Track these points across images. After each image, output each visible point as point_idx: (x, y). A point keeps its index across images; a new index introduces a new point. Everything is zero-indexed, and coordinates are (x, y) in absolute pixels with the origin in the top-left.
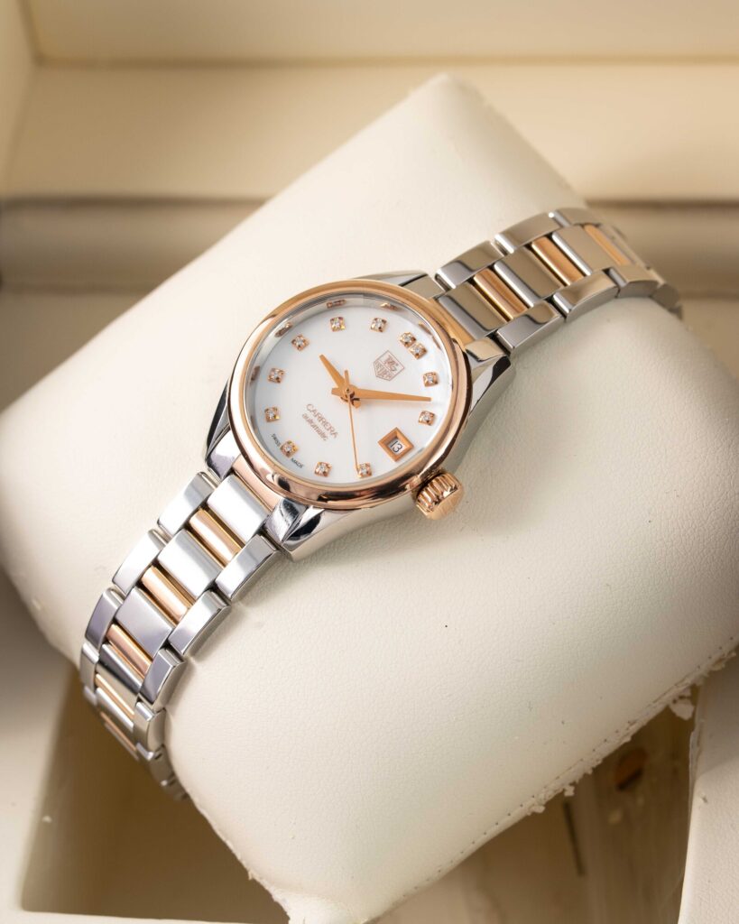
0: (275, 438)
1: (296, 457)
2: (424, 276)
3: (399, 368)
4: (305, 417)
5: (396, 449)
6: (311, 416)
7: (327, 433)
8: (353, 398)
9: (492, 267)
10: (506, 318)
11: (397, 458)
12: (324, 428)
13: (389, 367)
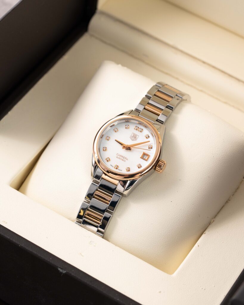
0: (111, 166)
1: (119, 168)
2: (133, 110)
3: (137, 136)
4: (117, 157)
5: (145, 158)
6: (119, 156)
7: (125, 160)
8: (129, 148)
9: (148, 103)
10: (158, 115)
11: (146, 160)
12: (124, 159)
13: (134, 137)
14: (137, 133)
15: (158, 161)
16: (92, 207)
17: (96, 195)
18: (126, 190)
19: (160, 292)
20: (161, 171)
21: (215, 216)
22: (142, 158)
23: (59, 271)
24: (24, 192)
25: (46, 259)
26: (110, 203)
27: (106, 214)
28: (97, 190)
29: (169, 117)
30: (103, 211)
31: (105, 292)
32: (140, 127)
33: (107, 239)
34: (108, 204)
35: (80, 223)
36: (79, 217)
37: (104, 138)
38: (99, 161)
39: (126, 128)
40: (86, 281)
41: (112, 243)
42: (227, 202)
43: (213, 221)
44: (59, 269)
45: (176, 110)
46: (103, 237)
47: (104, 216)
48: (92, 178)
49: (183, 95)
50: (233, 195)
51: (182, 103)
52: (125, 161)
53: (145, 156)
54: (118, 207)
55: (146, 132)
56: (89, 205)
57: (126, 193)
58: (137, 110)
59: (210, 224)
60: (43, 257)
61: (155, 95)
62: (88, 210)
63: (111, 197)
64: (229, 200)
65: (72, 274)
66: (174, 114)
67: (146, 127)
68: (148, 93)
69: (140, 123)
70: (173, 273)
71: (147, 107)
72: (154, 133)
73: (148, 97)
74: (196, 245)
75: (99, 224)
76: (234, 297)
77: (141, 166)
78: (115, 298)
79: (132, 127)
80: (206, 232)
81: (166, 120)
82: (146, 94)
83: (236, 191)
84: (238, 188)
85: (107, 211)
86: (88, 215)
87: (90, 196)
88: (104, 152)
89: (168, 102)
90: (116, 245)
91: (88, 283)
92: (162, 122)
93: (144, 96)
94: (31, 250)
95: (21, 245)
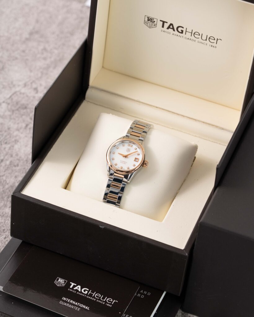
0: (118, 167)
1: (123, 168)
2: (124, 136)
4: (121, 162)
6: (122, 162)
8: (126, 157)
9: (132, 131)
10: (139, 137)
11: (137, 162)
12: (125, 163)
13: (129, 150)
14: (129, 147)
15: (144, 161)
16: (111, 192)
17: (112, 185)
18: (128, 181)
19: (157, 231)
20: (146, 166)
21: (179, 189)
22: (135, 161)
23: (100, 227)
24: (69, 190)
25: (92, 222)
26: (120, 188)
27: (119, 195)
28: (112, 182)
29: (145, 138)
30: (117, 193)
31: (128, 234)
32: (131, 144)
33: (121, 208)
34: (120, 189)
35: (105, 202)
36: (104, 199)
37: (112, 153)
38: (111, 166)
39: (123, 146)
40: (116, 230)
41: (125, 210)
42: (184, 181)
43: (179, 192)
44: (100, 226)
45: (148, 133)
46: (119, 208)
47: (118, 196)
48: (108, 176)
49: (150, 125)
50: (187, 177)
51: (151, 129)
52: (125, 164)
53: (136, 159)
54: (125, 190)
55: (134, 146)
56: (109, 191)
57: (129, 182)
58: (127, 136)
59: (177, 194)
60: (90, 221)
61: (135, 127)
62: (109, 194)
63: (121, 185)
64: (185, 180)
65: (108, 228)
66: (147, 136)
67: (134, 144)
68: (131, 126)
69: (130, 142)
70: (162, 221)
71: (132, 134)
72: (140, 146)
73: (131, 128)
74: (172, 205)
75: (116, 201)
76: (201, 221)
77: (135, 165)
78: (134, 237)
79: (126, 145)
80: (176, 198)
81: (144, 139)
82: (130, 127)
83: (188, 175)
84: (189, 173)
85: (120, 193)
86: (109, 196)
87: (108, 186)
88: (113, 161)
89: (143, 129)
90: (128, 211)
91: (117, 231)
92: (142, 140)
93: (129, 128)
94: (82, 219)
95: (76, 216)
